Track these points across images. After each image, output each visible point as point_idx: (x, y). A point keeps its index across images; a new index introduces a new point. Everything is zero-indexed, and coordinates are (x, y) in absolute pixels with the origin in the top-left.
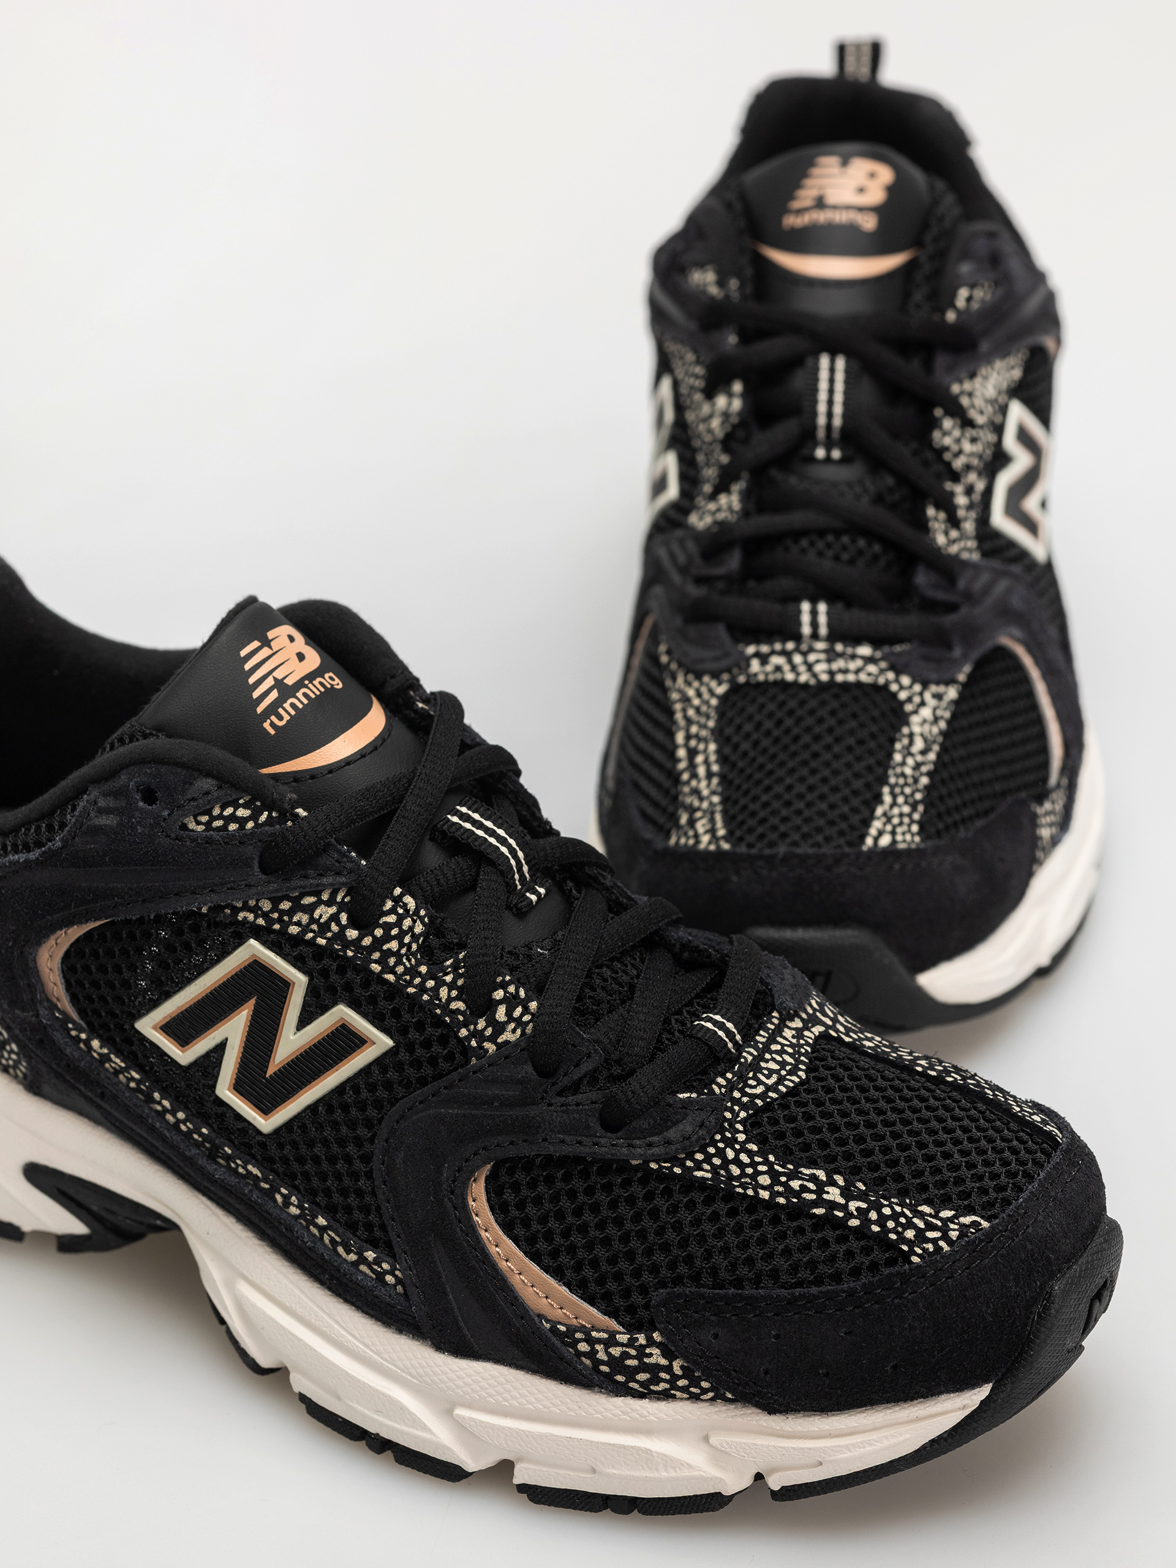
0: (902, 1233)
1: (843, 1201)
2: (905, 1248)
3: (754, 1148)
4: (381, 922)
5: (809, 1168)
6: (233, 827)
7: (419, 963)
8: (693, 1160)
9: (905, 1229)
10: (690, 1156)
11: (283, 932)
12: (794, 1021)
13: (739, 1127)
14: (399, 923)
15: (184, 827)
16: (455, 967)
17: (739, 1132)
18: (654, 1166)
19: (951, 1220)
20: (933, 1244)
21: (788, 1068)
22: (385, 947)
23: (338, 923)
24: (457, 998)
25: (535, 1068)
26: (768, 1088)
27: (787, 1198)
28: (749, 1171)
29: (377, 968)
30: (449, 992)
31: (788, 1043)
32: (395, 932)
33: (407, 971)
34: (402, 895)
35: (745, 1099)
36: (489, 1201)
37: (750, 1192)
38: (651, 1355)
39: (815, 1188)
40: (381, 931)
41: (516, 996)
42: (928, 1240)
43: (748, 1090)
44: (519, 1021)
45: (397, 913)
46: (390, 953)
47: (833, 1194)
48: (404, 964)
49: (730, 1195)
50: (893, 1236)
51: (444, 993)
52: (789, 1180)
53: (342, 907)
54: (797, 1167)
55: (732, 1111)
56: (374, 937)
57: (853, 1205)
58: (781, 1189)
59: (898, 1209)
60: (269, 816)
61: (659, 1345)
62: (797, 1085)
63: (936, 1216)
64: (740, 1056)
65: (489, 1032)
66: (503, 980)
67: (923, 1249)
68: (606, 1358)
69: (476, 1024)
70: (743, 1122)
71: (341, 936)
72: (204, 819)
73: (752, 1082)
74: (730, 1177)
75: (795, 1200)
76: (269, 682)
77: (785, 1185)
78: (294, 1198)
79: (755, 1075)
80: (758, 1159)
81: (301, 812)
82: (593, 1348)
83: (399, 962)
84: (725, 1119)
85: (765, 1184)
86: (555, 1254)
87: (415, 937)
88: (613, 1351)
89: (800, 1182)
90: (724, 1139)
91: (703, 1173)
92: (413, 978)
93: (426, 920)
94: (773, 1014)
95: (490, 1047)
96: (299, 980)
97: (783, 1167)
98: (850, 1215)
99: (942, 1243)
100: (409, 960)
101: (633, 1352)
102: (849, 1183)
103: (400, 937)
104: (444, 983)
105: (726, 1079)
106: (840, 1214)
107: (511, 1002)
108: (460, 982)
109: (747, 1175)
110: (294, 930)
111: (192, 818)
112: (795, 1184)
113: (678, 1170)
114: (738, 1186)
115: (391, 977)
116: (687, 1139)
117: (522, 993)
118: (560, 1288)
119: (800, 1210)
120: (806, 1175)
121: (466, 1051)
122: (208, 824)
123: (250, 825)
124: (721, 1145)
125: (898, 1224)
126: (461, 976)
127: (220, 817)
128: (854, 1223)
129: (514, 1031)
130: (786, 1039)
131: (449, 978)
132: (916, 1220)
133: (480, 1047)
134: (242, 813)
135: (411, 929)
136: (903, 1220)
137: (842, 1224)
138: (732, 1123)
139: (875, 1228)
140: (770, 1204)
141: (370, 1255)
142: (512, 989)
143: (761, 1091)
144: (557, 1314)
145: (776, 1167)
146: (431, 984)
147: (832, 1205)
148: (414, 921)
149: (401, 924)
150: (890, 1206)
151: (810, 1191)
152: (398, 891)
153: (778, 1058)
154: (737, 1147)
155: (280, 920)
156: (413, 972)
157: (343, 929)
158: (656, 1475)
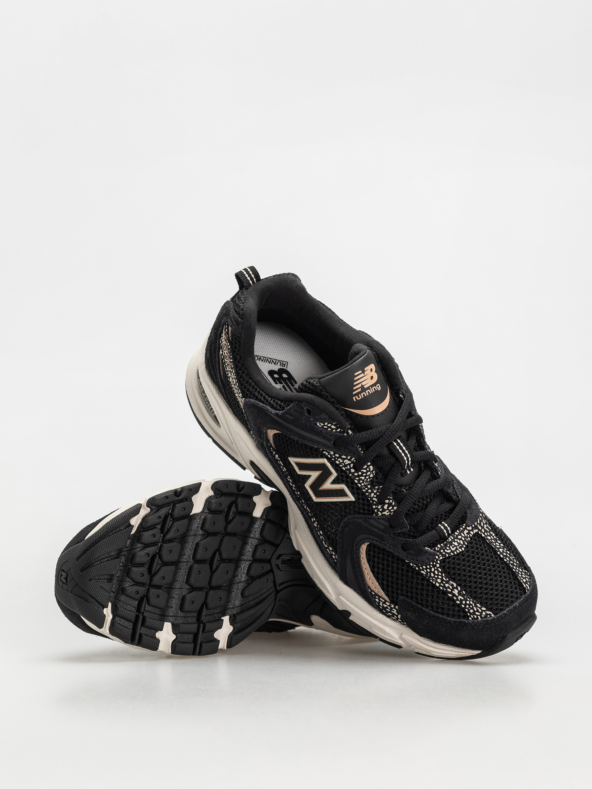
0: (469, 610)
1: (457, 595)
2: (469, 614)
3: (440, 570)
4: (362, 471)
5: (452, 581)
6: (329, 429)
7: (368, 484)
8: (422, 567)
9: (470, 609)
10: (422, 566)
11: (334, 461)
12: (469, 527)
13: (439, 562)
14: (366, 473)
15: (316, 424)
16: (378, 489)
17: (438, 563)
18: (411, 564)
19: (484, 611)
20: (477, 616)
21: (460, 546)
22: (360, 478)
23: (350, 466)
24: (376, 498)
25: (389, 524)
26: (452, 551)
27: (443, 588)
28: (436, 576)
29: (356, 481)
30: (374, 495)
31: (464, 536)
32: (364, 475)
33: (364, 485)
34: (370, 465)
35: (444, 553)
36: (366, 551)
37: (434, 583)
38: (393, 611)
39: (451, 588)
40: (361, 473)
41: (391, 504)
42: (476, 615)
43: (446, 550)
44: (390, 511)
45: (367, 470)
46: (361, 479)
47: (456, 592)
48: (364, 483)
49: (428, 581)
50: (467, 610)
51: (372, 495)
52: (446, 583)
53: (352, 462)
54: (449, 580)
55: (438, 556)
56: (358, 474)
57: (460, 597)
58: (443, 585)
59: (471, 603)
60: (340, 430)
61: (397, 609)
62: (460, 552)
63: (480, 608)
64: (448, 539)
65: (381, 510)
66: (390, 498)
67: (474, 616)
68: (382, 606)
69: (378, 506)
70: (440, 561)
71: (349, 470)
72: (322, 424)
73: (448, 548)
74: (430, 576)
75: (445, 589)
76: (360, 385)
77: (444, 584)
78: (316, 522)
79: (450, 546)
80: (440, 574)
81: (350, 432)
82: (379, 602)
83: (363, 482)
84: (436, 558)
85: (439, 582)
86: (378, 573)
87: (370, 478)
88: (384, 605)
89: (448, 585)
90: (433, 565)
91: (423, 572)
92: (365, 488)
93: (374, 474)
94: (464, 525)
95: (380, 514)
96: (335, 474)
97: (445, 578)
98: (458, 600)
99: (479, 617)
100: (366, 483)
101: (389, 608)
102: (461, 590)
103: (365, 476)
104: (373, 492)
105: (441, 546)
106: (455, 598)
107: (390, 505)
108: (378, 494)
109: (435, 577)
110: (337, 462)
111: (319, 423)
112: (447, 585)
113: (417, 569)
114: (431, 580)
115: (360, 485)
116: (423, 562)
117: (393, 504)
118: (376, 583)
119: (445, 593)
120: (451, 584)
121: (373, 512)
122: (323, 426)
123: (334, 431)
124: (431, 566)
125: (469, 607)
126: (379, 492)
127: (327, 426)
128: (458, 602)
129: (388, 512)
130: (464, 534)
131: (375, 491)
132: (474, 608)
133: (377, 512)
134: (333, 427)
135: (369, 475)
136: (471, 606)
137: (454, 601)
138: (437, 560)
139: (463, 606)
140: (438, 588)
141: (331, 549)
142: (391, 501)
143: (449, 552)
144: (373, 588)
145: (444, 578)
146: (370, 491)
147: (454, 595)
148: (371, 473)
149: (367, 473)
150: (469, 601)
151: (450, 589)
152: (369, 464)
153: (459, 541)
154: (436, 568)
155: (334, 458)
156: (366, 486)
157: (351, 468)
158: (386, 637)
